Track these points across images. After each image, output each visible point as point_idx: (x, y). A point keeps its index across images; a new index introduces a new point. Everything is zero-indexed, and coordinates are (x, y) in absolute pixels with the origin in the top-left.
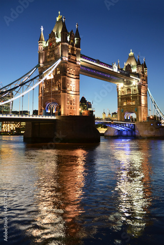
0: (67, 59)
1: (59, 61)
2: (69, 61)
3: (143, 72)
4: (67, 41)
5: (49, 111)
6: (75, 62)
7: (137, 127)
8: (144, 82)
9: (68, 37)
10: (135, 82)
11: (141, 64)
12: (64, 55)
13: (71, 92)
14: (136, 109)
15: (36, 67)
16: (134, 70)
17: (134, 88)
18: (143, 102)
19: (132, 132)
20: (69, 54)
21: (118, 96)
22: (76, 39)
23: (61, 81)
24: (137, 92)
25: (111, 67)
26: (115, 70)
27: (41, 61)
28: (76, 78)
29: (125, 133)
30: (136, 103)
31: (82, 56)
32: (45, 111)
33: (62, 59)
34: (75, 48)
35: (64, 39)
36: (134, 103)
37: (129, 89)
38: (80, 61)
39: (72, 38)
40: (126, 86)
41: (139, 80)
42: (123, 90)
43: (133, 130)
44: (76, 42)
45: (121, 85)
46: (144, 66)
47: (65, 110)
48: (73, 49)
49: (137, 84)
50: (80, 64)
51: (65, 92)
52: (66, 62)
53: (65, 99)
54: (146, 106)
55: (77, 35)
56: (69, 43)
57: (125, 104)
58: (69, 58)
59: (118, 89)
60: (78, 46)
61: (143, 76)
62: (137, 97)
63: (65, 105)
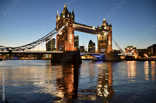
0: (67, 25)
1: (64, 26)
2: (68, 26)
3: (110, 29)
4: (67, 17)
5: (61, 49)
6: (72, 26)
7: (106, 56)
8: (110, 34)
9: (68, 15)
10: (105, 34)
11: (109, 25)
12: (66, 23)
13: (70, 40)
14: (106, 47)
15: (55, 29)
16: (105, 28)
17: (105, 37)
18: (109, 43)
19: (103, 58)
20: (69, 23)
21: (98, 41)
22: (72, 16)
23: (65, 35)
24: (107, 39)
25: (91, 27)
26: (94, 29)
27: (57, 27)
28: (72, 34)
29: (100, 59)
30: (106, 44)
31: (76, 23)
32: (59, 49)
33: (65, 25)
34: (72, 20)
35: (66, 17)
36: (105, 44)
37: (103, 38)
38: (74, 26)
39: (70, 15)
40: (101, 36)
41: (107, 33)
42: (100, 38)
43: (104, 57)
44: (72, 17)
45: (99, 35)
46: (111, 26)
47: (66, 48)
48: (70, 21)
49: (106, 35)
50: (74, 27)
51: (66, 40)
52: (67, 27)
53: (66, 43)
54: (111, 45)
55: (73, 14)
56: (69, 18)
57: (101, 45)
58: (69, 25)
59: (98, 37)
60: (73, 19)
61: (110, 31)
62: (106, 41)
63: (66, 46)
